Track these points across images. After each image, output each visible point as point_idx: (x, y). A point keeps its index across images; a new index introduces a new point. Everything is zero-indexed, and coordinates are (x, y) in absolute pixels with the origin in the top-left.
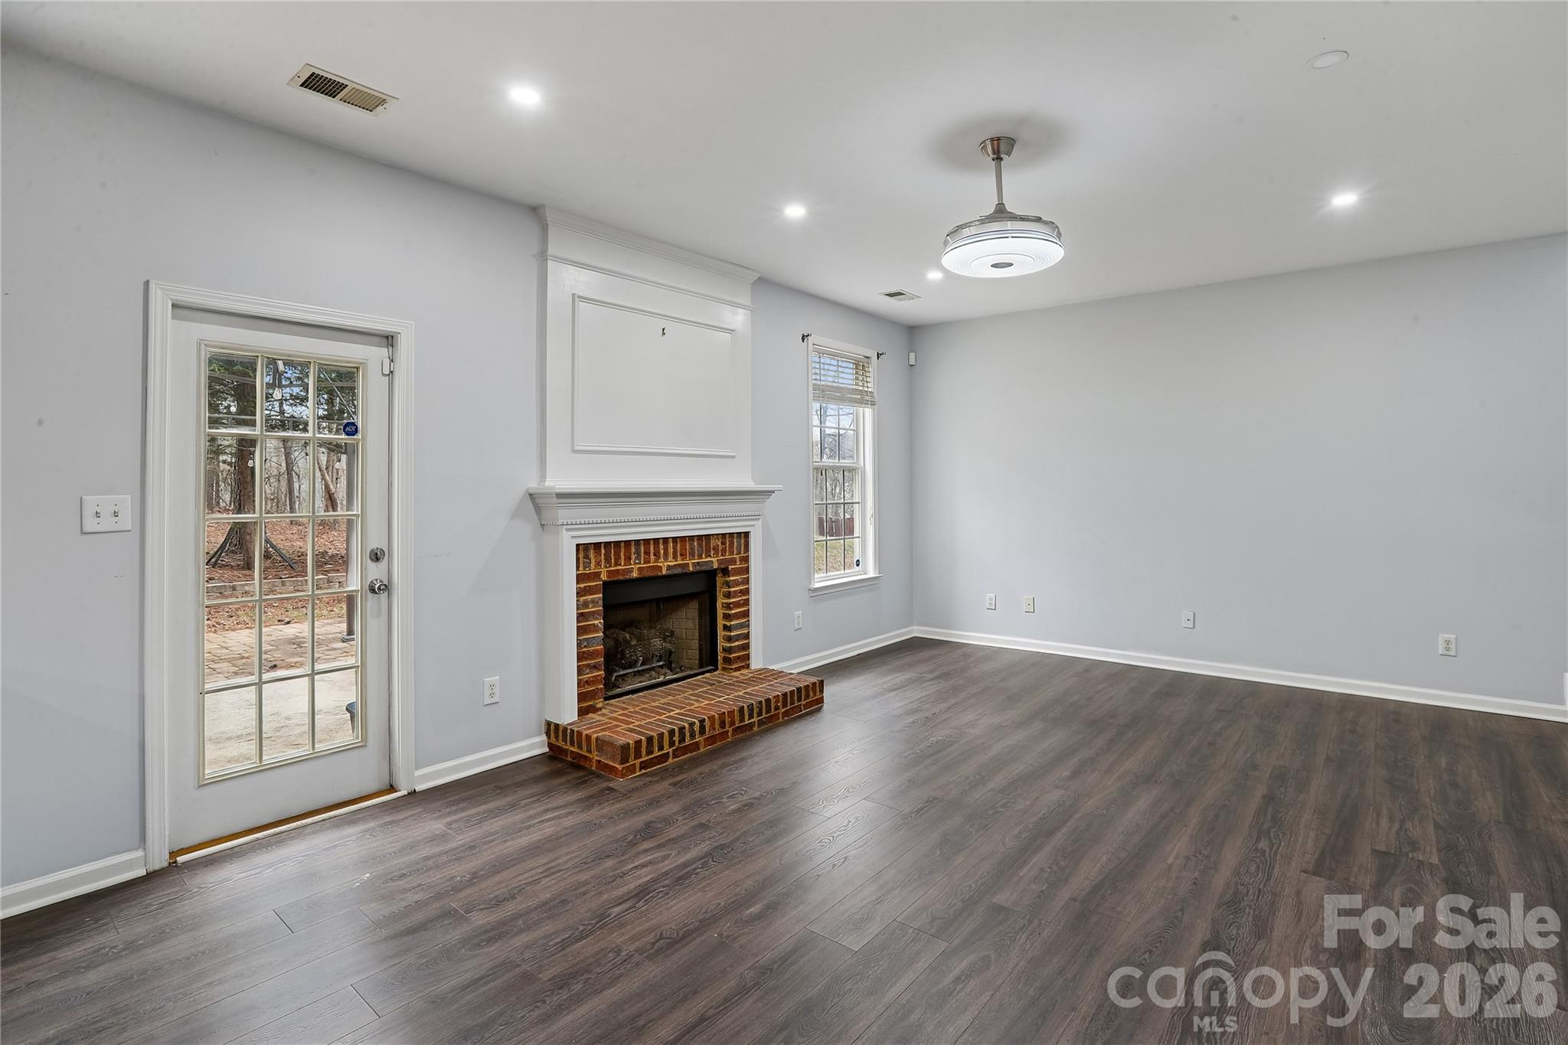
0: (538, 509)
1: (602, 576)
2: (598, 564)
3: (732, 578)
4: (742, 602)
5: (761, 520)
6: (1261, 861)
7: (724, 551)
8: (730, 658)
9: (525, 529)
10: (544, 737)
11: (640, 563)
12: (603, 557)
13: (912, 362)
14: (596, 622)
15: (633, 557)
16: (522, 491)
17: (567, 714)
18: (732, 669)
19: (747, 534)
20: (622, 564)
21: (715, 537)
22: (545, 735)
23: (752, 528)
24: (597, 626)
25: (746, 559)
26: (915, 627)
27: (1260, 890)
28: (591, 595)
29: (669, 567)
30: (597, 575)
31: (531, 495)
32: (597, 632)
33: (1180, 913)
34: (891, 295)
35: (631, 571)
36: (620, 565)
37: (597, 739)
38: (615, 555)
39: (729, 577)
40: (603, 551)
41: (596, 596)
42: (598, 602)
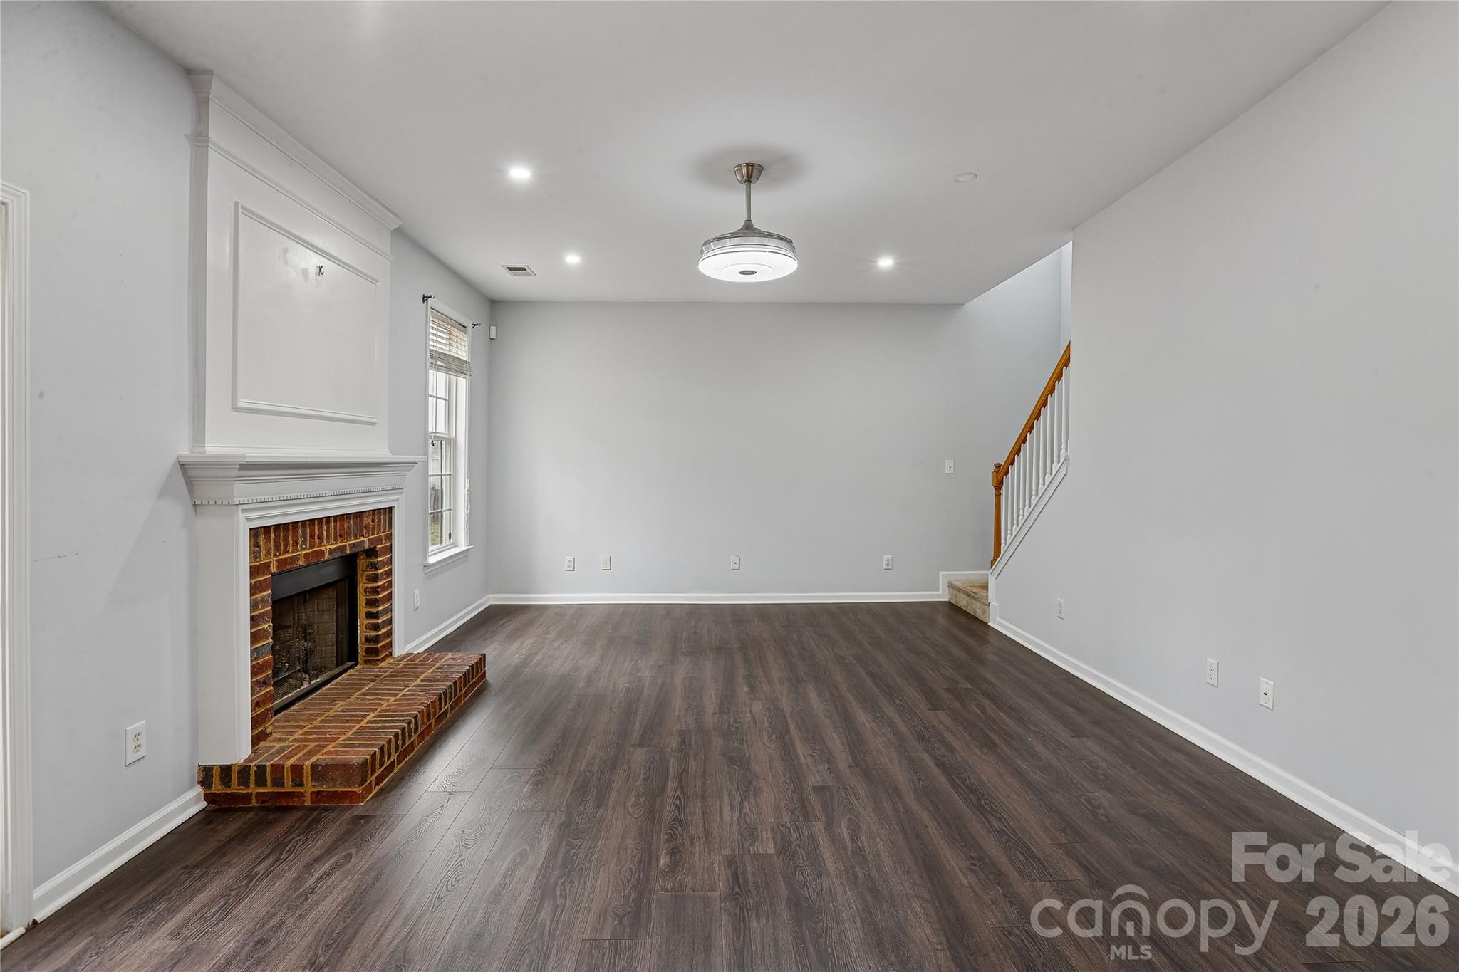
0: (190, 483)
1: (271, 568)
2: (268, 553)
3: (379, 559)
4: (386, 584)
5: (404, 494)
7: (373, 529)
8: (377, 648)
9: (175, 511)
10: (199, 790)
11: (305, 549)
12: (272, 543)
13: (493, 336)
14: (266, 626)
15: (300, 542)
16: (168, 462)
17: (239, 751)
18: (379, 660)
19: (390, 510)
20: (290, 551)
21: (367, 514)
22: (199, 786)
23: (395, 502)
24: (267, 631)
25: (389, 537)
26: (490, 596)
28: (261, 592)
29: (331, 551)
30: (267, 565)
31: (182, 465)
32: (267, 638)
34: (510, 269)
35: (296, 559)
36: (288, 552)
37: (313, 766)
38: (283, 542)
39: (376, 557)
40: (273, 536)
41: (265, 593)
42: (267, 600)
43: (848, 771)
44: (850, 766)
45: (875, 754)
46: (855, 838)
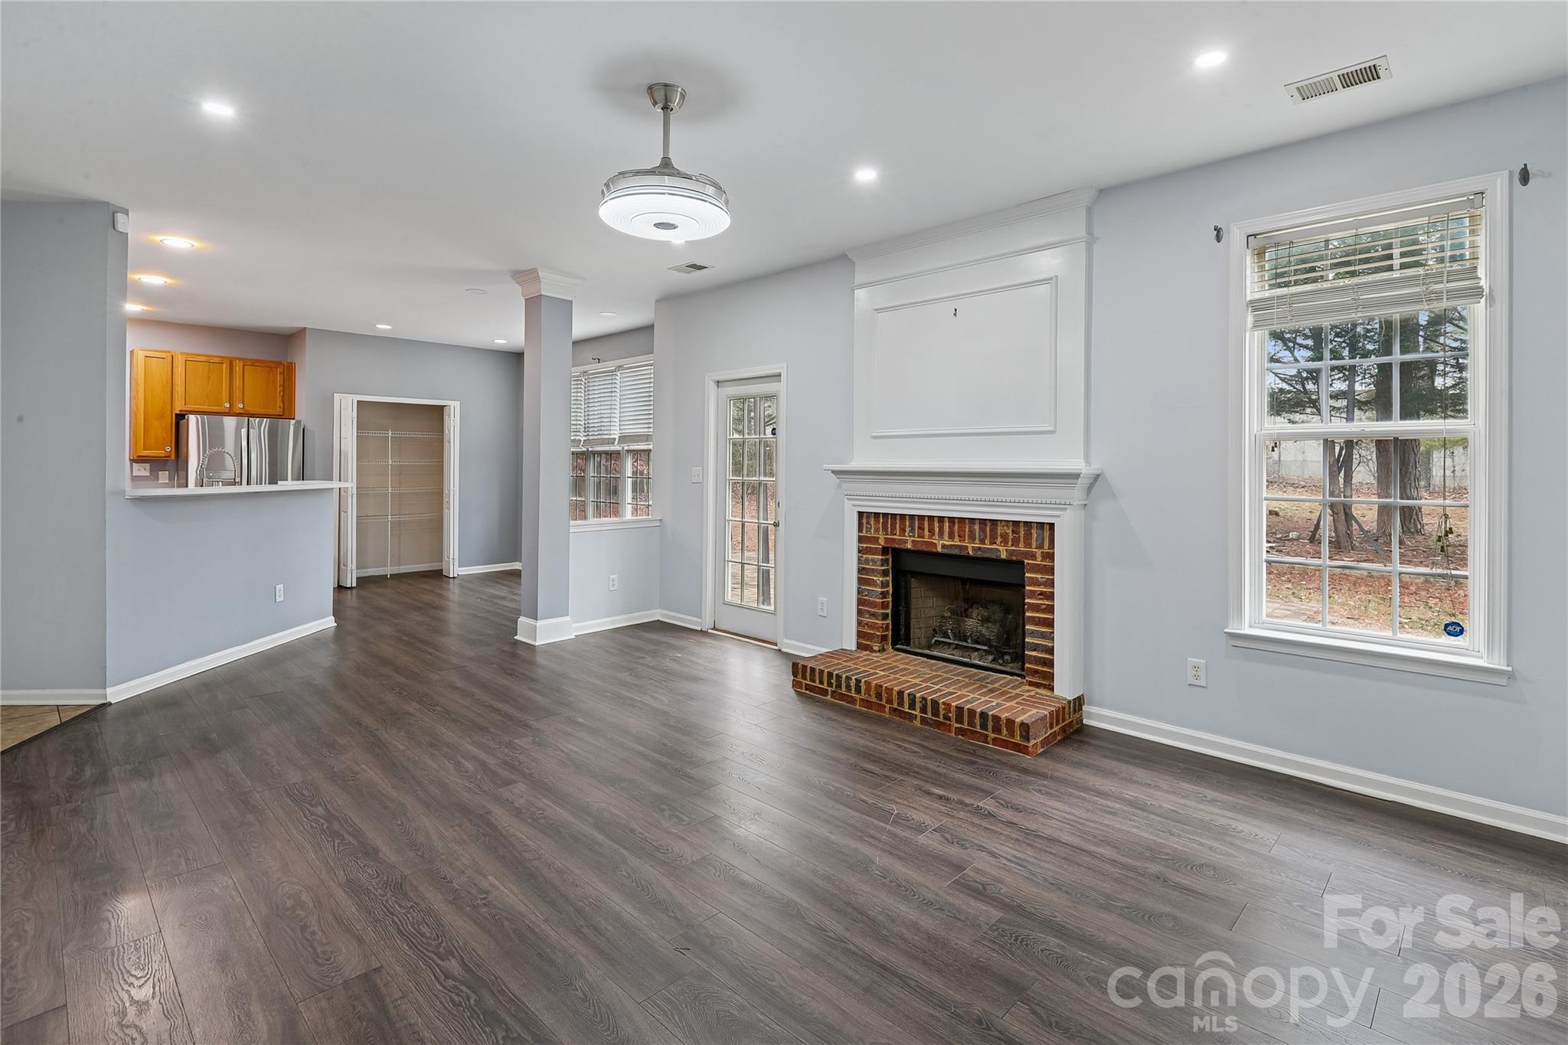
1: (880, 541)
2: (877, 530)
4: (1044, 607)
5: (1071, 511)
6: (430, 945)
7: (1016, 542)
11: (914, 536)
12: (881, 525)
14: (876, 578)
15: (908, 529)
19: (1051, 526)
20: (898, 534)
21: (1003, 523)
23: (1057, 519)
24: (876, 581)
25: (1051, 557)
27: (393, 915)
28: (870, 554)
29: (944, 546)
30: (876, 540)
33: (420, 853)
36: (895, 534)
38: (891, 525)
39: (1024, 572)
40: (881, 520)
41: (875, 556)
43: (489, 807)
44: (489, 813)
45: (465, 837)
46: (458, 764)
